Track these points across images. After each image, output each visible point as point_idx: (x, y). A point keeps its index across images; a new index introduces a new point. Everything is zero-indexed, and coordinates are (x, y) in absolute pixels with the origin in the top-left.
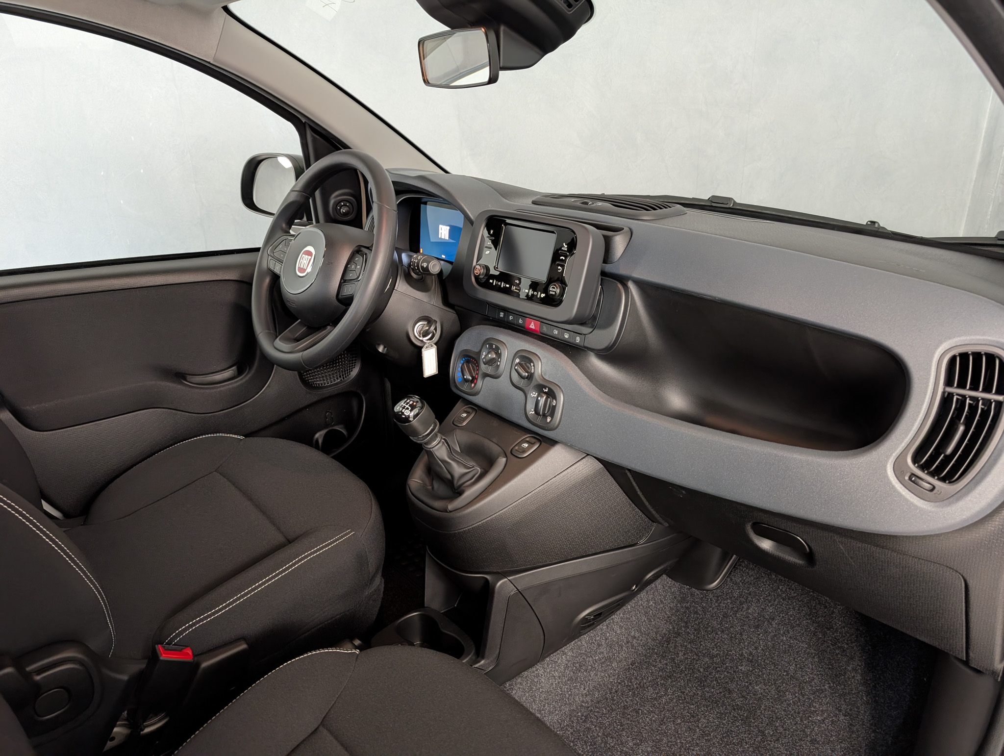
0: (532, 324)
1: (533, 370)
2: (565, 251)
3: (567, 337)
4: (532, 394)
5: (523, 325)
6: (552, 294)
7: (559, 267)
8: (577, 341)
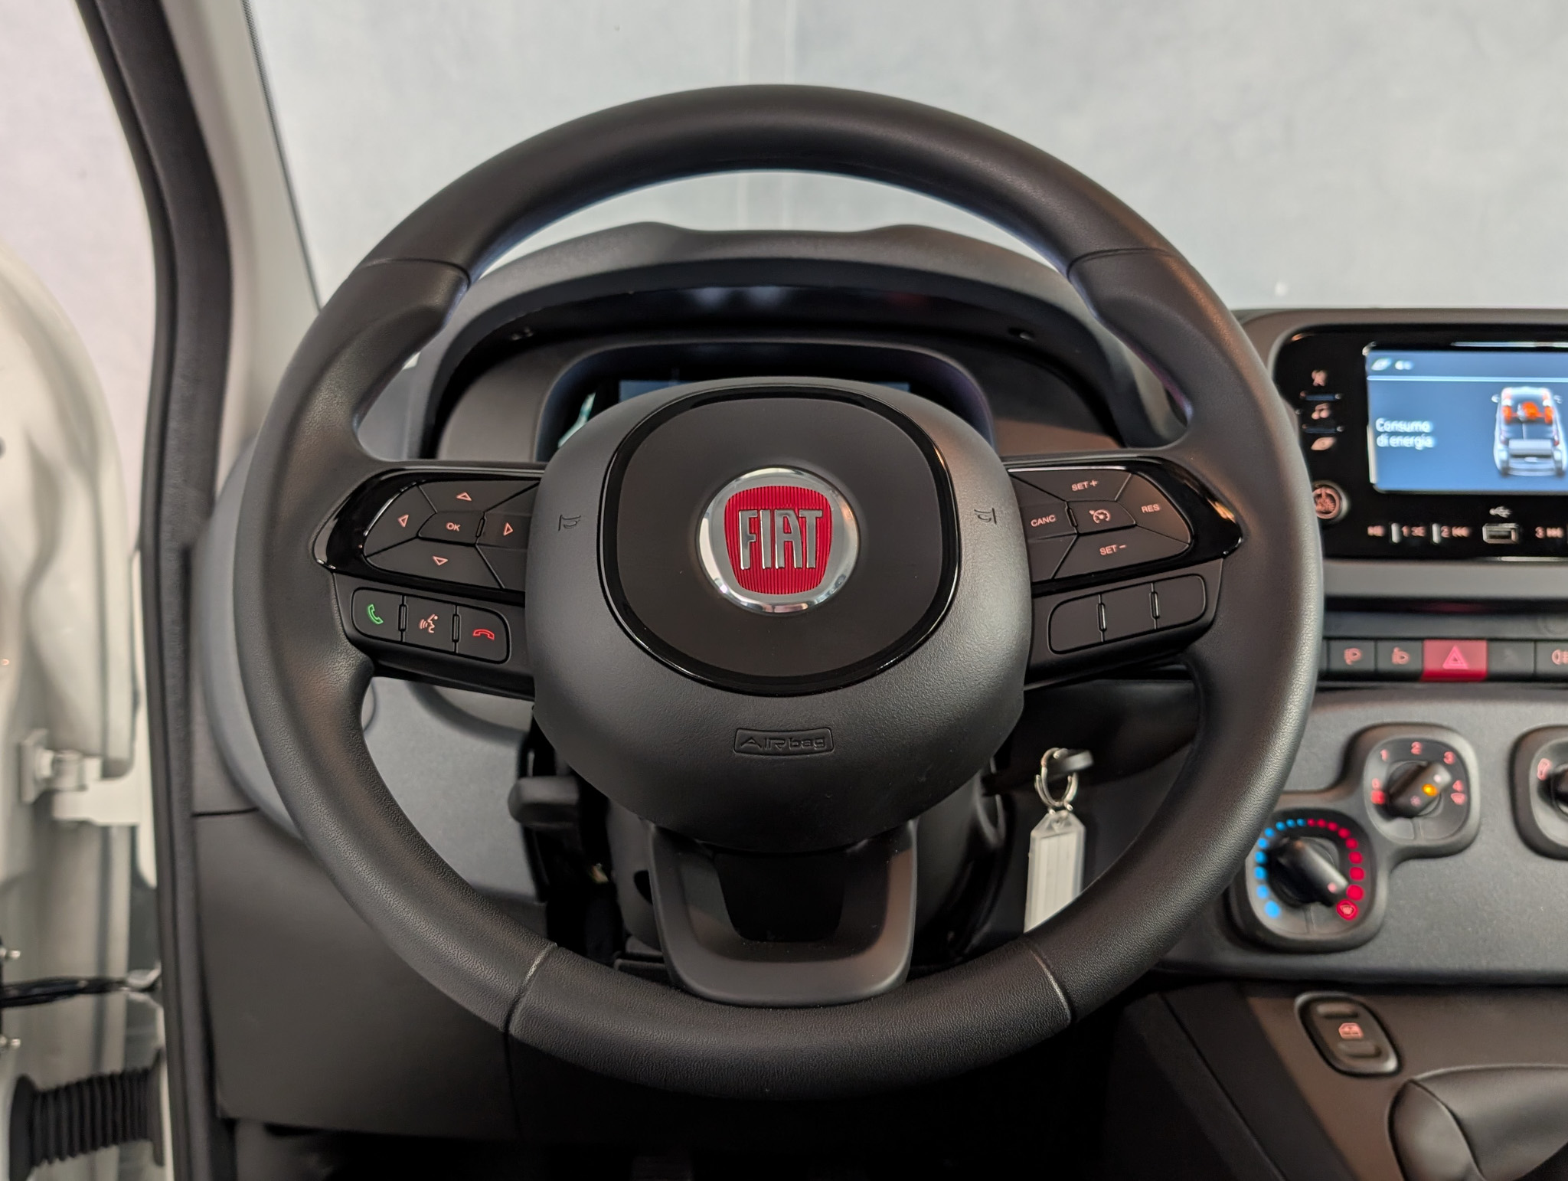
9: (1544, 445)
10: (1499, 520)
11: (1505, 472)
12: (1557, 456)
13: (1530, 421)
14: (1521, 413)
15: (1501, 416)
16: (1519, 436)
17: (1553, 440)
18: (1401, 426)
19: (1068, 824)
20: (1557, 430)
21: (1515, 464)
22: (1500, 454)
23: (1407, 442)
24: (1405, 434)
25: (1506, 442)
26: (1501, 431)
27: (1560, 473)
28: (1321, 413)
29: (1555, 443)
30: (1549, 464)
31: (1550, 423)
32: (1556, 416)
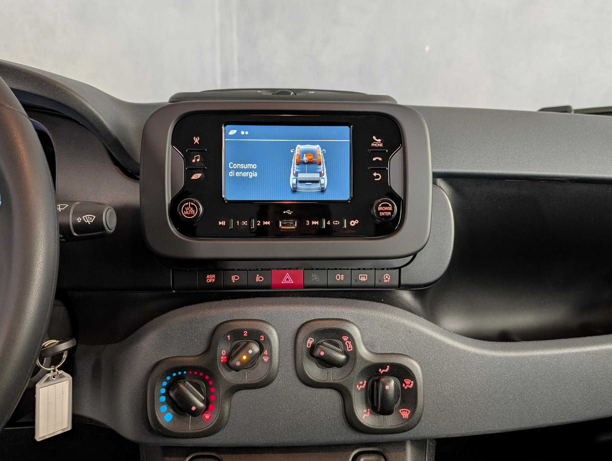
0: (288, 276)
1: (351, 346)
2: (379, 147)
3: (363, 279)
4: (358, 386)
5: (267, 283)
6: (385, 217)
7: (375, 174)
8: (386, 281)
9: (316, 176)
10: (287, 217)
11: (294, 191)
12: (322, 181)
13: (309, 163)
14: (305, 159)
15: (294, 161)
16: (303, 172)
17: (320, 173)
18: (242, 166)
19: (63, 377)
20: (323, 168)
21: (300, 186)
22: (293, 181)
23: (245, 174)
24: (243, 170)
25: (296, 175)
26: (294, 168)
27: (323, 191)
28: (197, 159)
29: (321, 175)
30: (318, 186)
31: (320, 164)
32: (323, 160)
